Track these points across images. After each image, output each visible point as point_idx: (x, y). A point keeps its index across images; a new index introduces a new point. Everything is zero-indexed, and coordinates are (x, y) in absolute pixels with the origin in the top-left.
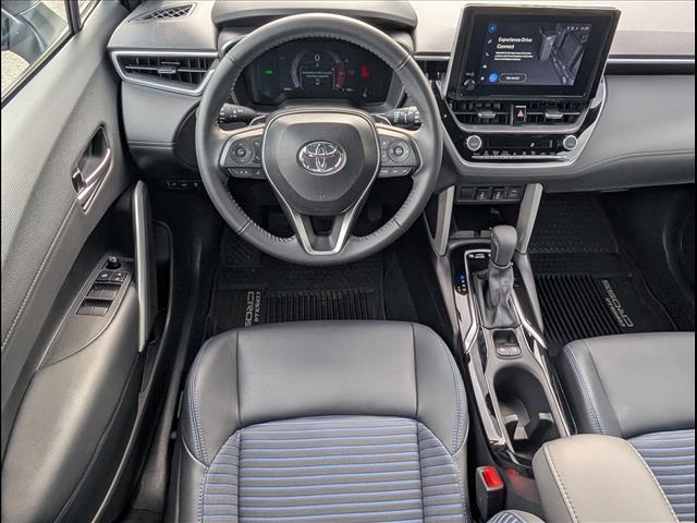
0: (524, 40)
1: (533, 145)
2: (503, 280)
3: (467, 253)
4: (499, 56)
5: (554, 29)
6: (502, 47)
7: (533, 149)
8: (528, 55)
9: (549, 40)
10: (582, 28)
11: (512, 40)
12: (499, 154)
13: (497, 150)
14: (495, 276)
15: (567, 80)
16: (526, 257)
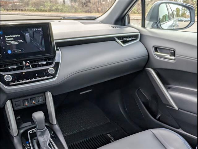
0: (16, 36)
1: (37, 75)
2: (45, 136)
3: (29, 132)
4: (8, 43)
5: (27, 31)
6: (8, 39)
7: (37, 76)
8: (21, 41)
9: (27, 35)
10: (38, 29)
11: (12, 36)
12: (22, 81)
13: (21, 79)
14: (40, 135)
15: (42, 49)
16: (57, 125)
